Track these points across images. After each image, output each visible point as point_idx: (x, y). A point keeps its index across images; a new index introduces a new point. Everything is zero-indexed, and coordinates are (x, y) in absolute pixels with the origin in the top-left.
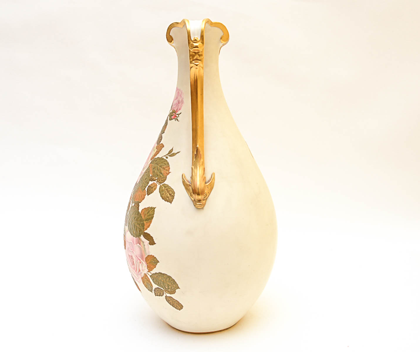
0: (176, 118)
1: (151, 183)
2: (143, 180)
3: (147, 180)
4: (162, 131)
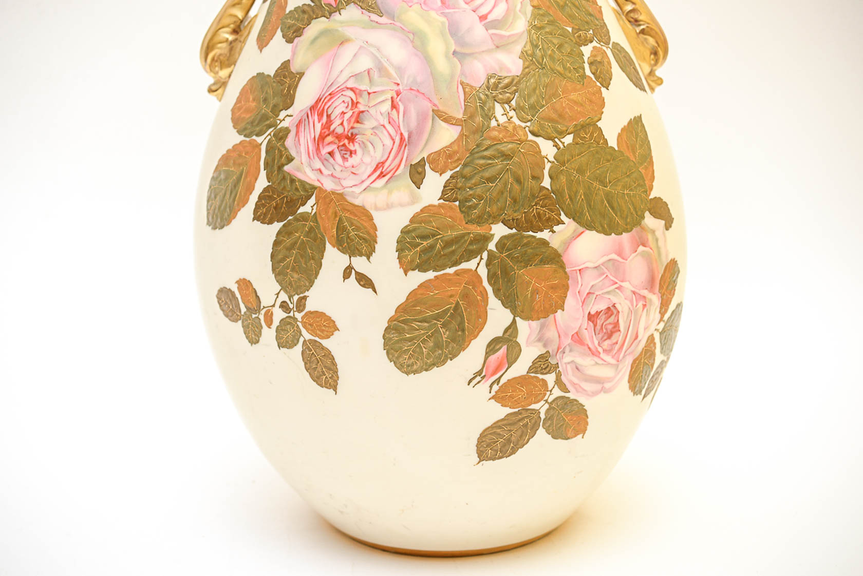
2: (549, 52)
3: (567, 48)
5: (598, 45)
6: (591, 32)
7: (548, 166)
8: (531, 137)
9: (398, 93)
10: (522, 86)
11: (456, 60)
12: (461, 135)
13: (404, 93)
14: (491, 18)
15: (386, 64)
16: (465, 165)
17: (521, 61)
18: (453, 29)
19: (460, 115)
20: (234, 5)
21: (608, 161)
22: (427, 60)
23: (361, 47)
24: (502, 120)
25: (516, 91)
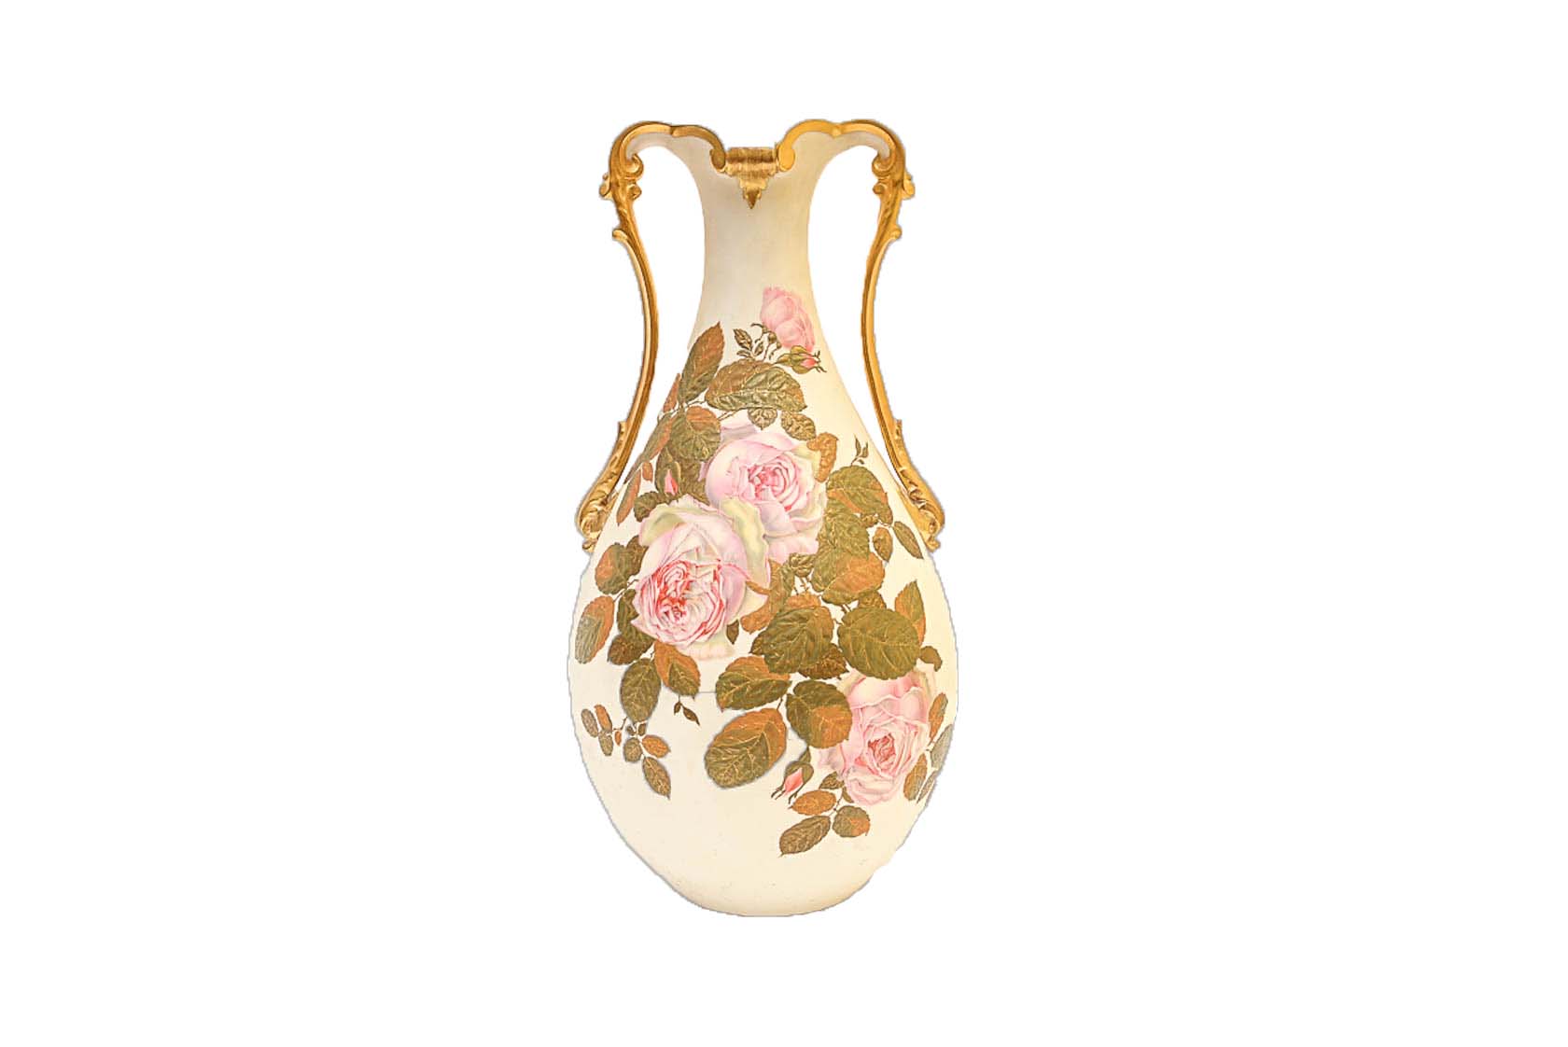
0: (816, 365)
1: (872, 531)
2: (841, 534)
3: (856, 530)
4: (790, 405)
5: (882, 526)
6: (876, 515)
7: (836, 626)
8: (823, 604)
9: (719, 568)
10: (818, 562)
11: (765, 542)
12: (768, 602)
13: (724, 567)
14: (793, 508)
15: (711, 544)
16: (770, 626)
17: (817, 543)
18: (764, 518)
19: (767, 586)
20: (602, 483)
21: (886, 620)
22: (743, 540)
23: (692, 530)
24: (801, 590)
25: (812, 567)
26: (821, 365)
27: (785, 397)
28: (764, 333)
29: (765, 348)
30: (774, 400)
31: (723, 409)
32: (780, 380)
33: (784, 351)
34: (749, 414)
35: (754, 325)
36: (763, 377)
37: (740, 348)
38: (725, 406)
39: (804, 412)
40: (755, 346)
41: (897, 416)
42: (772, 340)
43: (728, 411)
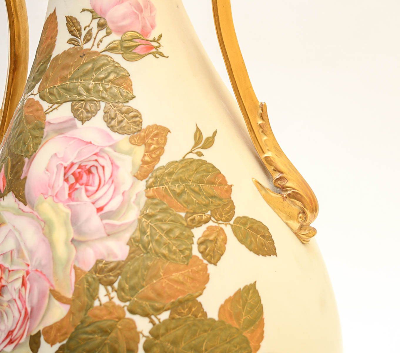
0: (154, 50)
1: (198, 233)
2: (157, 237)
3: (177, 232)
4: (114, 96)
5: (215, 225)
6: (209, 213)
7: (142, 340)
8: (128, 315)
9: (28, 273)
10: (124, 270)
11: (72, 247)
12: (70, 313)
13: (32, 273)
14: (106, 209)
15: (23, 247)
16: (70, 339)
17: (128, 248)
18: (74, 220)
19: (69, 295)
21: (205, 331)
22: (51, 245)
23: (10, 230)
24: (104, 300)
25: (119, 274)
26: (160, 50)
27: (111, 88)
28: (93, 19)
29: (94, 36)
30: (99, 91)
31: (50, 102)
32: (107, 69)
33: (115, 37)
34: (73, 106)
35: (84, 10)
36: (90, 66)
37: (71, 37)
38: (51, 98)
39: (132, 104)
40: (84, 33)
41: (261, 99)
42: (101, 26)
43: (54, 104)
